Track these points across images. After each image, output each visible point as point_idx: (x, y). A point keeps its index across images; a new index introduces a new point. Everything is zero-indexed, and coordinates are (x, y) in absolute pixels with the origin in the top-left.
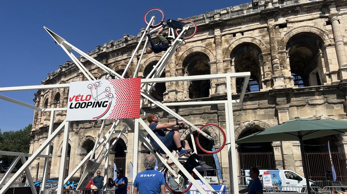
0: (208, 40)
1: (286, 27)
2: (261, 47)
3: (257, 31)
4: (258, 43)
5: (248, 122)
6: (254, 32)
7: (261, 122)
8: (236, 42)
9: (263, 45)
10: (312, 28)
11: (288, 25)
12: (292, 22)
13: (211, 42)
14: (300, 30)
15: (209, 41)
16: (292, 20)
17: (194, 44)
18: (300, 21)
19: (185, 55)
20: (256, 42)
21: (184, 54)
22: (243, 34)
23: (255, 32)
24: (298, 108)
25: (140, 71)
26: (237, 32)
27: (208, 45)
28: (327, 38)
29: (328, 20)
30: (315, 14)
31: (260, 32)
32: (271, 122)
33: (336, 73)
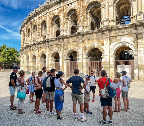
2: (77, 11)
7: (74, 48)
8: (69, 9)
21: (52, 16)
24: (87, 41)
25: (40, 25)
26: (69, 4)
27: (60, 11)
28: (103, 4)
31: (77, 3)
32: (78, 48)
33: (103, 22)
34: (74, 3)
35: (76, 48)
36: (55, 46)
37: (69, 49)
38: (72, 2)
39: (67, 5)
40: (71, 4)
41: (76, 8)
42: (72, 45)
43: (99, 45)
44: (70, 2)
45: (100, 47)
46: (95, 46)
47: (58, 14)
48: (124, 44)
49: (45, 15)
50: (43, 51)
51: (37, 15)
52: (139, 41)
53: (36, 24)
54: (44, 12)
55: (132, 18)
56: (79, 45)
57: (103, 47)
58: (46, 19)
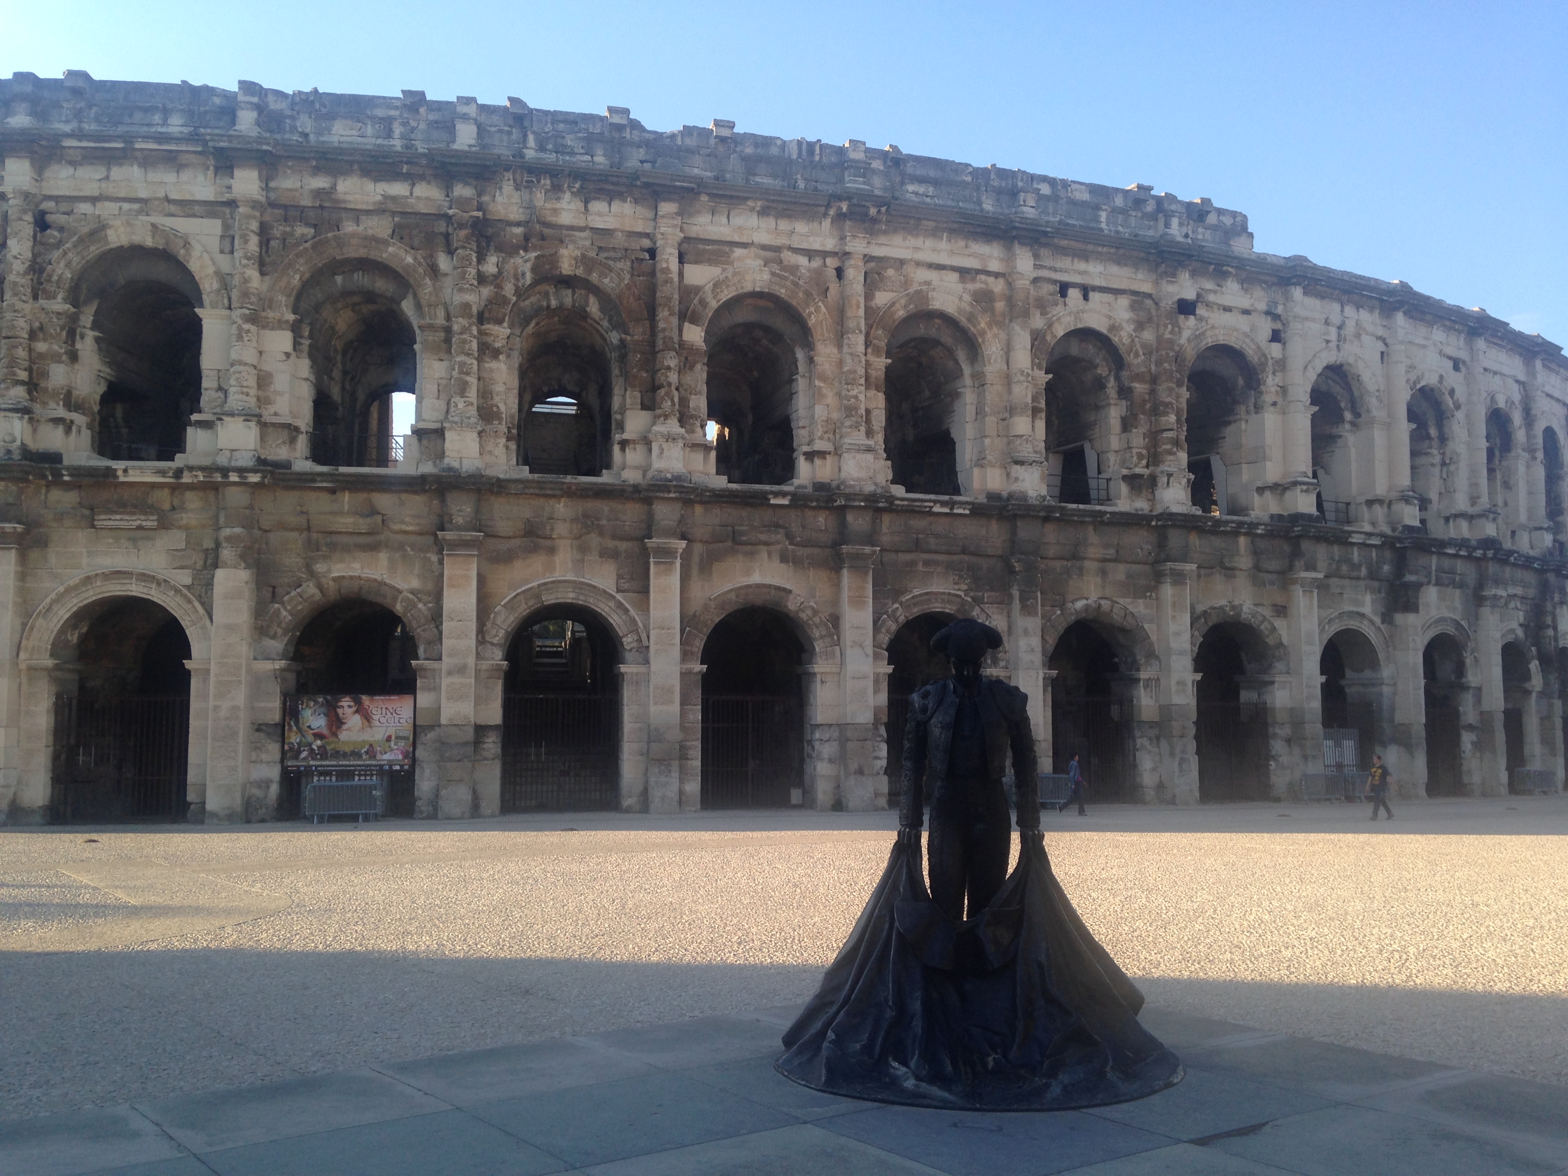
0: (983, 277)
1: (1194, 313)
2: (1130, 359)
3: (1124, 301)
4: (1124, 344)
5: (1084, 602)
6: (1116, 299)
7: (1116, 605)
8: (1068, 319)
9: (1137, 355)
10: (1247, 340)
11: (1201, 311)
12: (1208, 305)
13: (991, 292)
14: (1222, 338)
15: (986, 283)
16: (1211, 298)
17: (932, 276)
18: (1227, 309)
19: (901, 313)
20: (1121, 340)
21: (897, 306)
22: (1086, 298)
23: (1119, 300)
24: (1199, 576)
25: (694, 320)
26: (1074, 285)
27: (984, 298)
28: (1271, 382)
29: (1278, 326)
30: (1258, 299)
31: (1133, 307)
32: (1140, 607)
33: (1279, 489)
34: (1108, 297)
35: (1131, 608)
36: (936, 563)
37: (1080, 604)
38: (1097, 282)
39: (1052, 288)
40: (1086, 291)
41: (1123, 338)
42: (1099, 580)
43: (1259, 609)
44: (1085, 273)
45: (1266, 624)
46: (1244, 616)
47: (971, 318)
48: (1353, 624)
49: (787, 256)
50: (756, 578)
51: (667, 208)
52: (1411, 618)
53: (594, 277)
54: (784, 225)
55: (1370, 503)
56: (1168, 591)
57: (1280, 624)
58: (808, 294)
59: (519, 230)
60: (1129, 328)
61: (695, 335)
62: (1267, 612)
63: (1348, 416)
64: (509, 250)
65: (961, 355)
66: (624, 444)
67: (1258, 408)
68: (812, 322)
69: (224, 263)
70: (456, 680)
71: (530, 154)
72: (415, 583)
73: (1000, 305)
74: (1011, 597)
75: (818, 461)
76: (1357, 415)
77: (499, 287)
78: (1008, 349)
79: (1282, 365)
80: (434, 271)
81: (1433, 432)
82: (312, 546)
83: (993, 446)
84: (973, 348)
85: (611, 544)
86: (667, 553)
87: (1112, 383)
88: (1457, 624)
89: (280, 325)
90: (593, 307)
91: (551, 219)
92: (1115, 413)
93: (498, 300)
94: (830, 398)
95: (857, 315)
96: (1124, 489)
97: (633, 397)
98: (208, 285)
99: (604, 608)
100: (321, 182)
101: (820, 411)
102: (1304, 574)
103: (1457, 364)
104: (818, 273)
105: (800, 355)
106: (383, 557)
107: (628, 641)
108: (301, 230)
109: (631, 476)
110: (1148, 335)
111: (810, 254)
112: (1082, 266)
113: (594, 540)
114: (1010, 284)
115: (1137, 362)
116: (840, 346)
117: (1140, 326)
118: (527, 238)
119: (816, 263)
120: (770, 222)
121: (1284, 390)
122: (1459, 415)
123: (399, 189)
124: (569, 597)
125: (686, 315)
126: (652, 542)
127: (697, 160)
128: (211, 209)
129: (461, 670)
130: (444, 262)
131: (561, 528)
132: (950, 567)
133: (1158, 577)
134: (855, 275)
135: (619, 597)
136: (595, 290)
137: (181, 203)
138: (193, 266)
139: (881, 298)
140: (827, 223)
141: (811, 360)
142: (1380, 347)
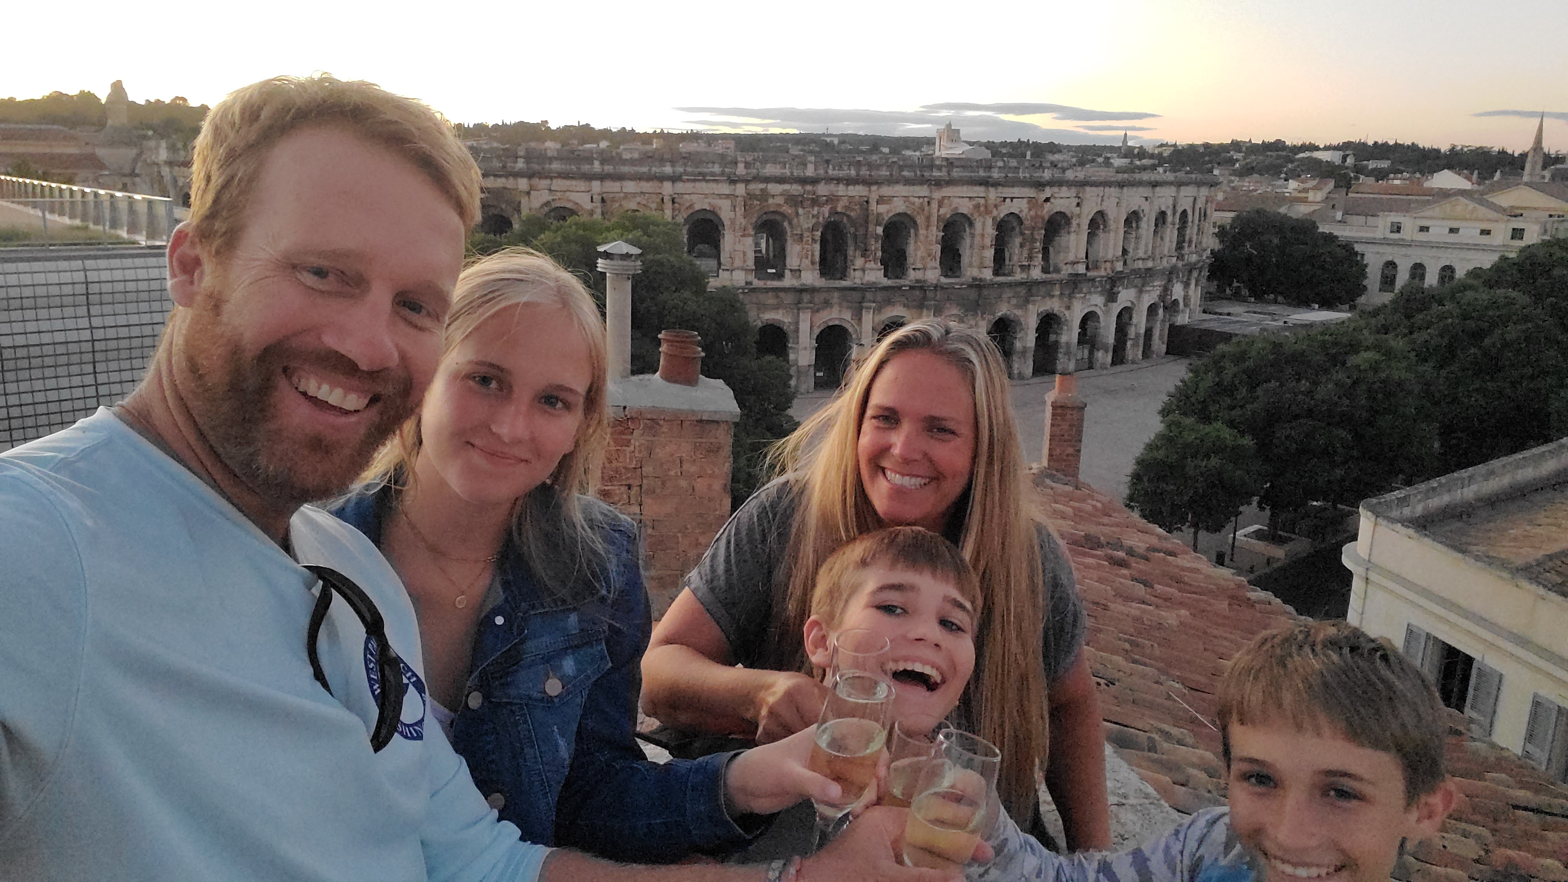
0: (977, 199)
1: (1049, 202)
2: (1025, 223)
3: (1025, 200)
6: (1022, 201)
7: (1012, 312)
9: (1027, 221)
10: (1068, 208)
11: (1052, 200)
12: (1055, 198)
13: (979, 204)
14: (1059, 209)
15: (978, 201)
16: (1056, 195)
17: (960, 201)
18: (1062, 198)
19: (949, 215)
20: (1023, 216)
22: (1012, 202)
24: (1041, 300)
28: (1074, 222)
29: (1079, 201)
30: (1073, 191)
31: (1028, 203)
32: (1019, 312)
33: (1074, 263)
34: (1020, 201)
35: (1017, 313)
38: (1017, 196)
39: (1001, 201)
42: (1007, 305)
43: (1061, 308)
45: (1062, 314)
46: (1055, 311)
47: (972, 215)
48: (1093, 309)
49: (911, 198)
50: (895, 313)
51: (874, 188)
52: (1114, 304)
53: (848, 213)
54: (911, 188)
55: (1105, 261)
56: (1030, 306)
57: (1067, 313)
58: (918, 213)
59: (825, 198)
60: (1026, 211)
61: (880, 230)
62: (1063, 309)
63: (1102, 227)
64: (821, 205)
65: (967, 226)
66: (854, 270)
67: (1069, 233)
68: (918, 222)
69: (732, 215)
70: (803, 352)
71: (830, 172)
72: (790, 320)
73: (982, 209)
74: (977, 313)
75: (917, 271)
76: (1105, 227)
77: (818, 218)
78: (984, 224)
79: (1079, 216)
80: (797, 214)
81: (1134, 225)
82: (759, 309)
83: (975, 260)
84: (971, 224)
85: (850, 304)
86: (869, 308)
87: (1017, 229)
88: (1132, 303)
89: (749, 235)
90: (845, 220)
91: (836, 194)
92: (1018, 240)
93: (817, 223)
94: (922, 248)
95: (934, 219)
96: (1019, 270)
97: (858, 253)
98: (727, 223)
99: (847, 326)
100: (762, 186)
101: (919, 254)
102: (1078, 295)
103: (1146, 198)
104: (922, 204)
105: (912, 231)
106: (781, 312)
107: (854, 336)
108: (755, 202)
109: (858, 281)
110: (1032, 213)
111: (919, 197)
112: (1011, 190)
113: (845, 304)
114: (986, 201)
115: (1027, 223)
116: (927, 230)
117: (1030, 210)
118: (827, 201)
119: (921, 200)
120: (907, 188)
121: (1079, 225)
122: (1145, 219)
123: (787, 187)
124: (837, 323)
125: (878, 224)
126: (865, 304)
127: (884, 169)
128: (727, 196)
129: (805, 349)
130: (801, 211)
131: (835, 300)
132: (958, 305)
133: (1027, 301)
134: (935, 205)
135: (852, 322)
136: (848, 216)
137: (718, 195)
138: (722, 217)
139: (942, 211)
140: (926, 186)
141: (916, 235)
142: (1117, 200)
